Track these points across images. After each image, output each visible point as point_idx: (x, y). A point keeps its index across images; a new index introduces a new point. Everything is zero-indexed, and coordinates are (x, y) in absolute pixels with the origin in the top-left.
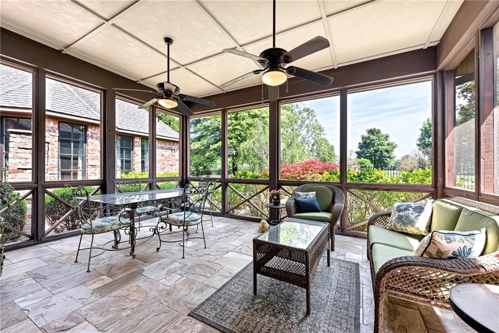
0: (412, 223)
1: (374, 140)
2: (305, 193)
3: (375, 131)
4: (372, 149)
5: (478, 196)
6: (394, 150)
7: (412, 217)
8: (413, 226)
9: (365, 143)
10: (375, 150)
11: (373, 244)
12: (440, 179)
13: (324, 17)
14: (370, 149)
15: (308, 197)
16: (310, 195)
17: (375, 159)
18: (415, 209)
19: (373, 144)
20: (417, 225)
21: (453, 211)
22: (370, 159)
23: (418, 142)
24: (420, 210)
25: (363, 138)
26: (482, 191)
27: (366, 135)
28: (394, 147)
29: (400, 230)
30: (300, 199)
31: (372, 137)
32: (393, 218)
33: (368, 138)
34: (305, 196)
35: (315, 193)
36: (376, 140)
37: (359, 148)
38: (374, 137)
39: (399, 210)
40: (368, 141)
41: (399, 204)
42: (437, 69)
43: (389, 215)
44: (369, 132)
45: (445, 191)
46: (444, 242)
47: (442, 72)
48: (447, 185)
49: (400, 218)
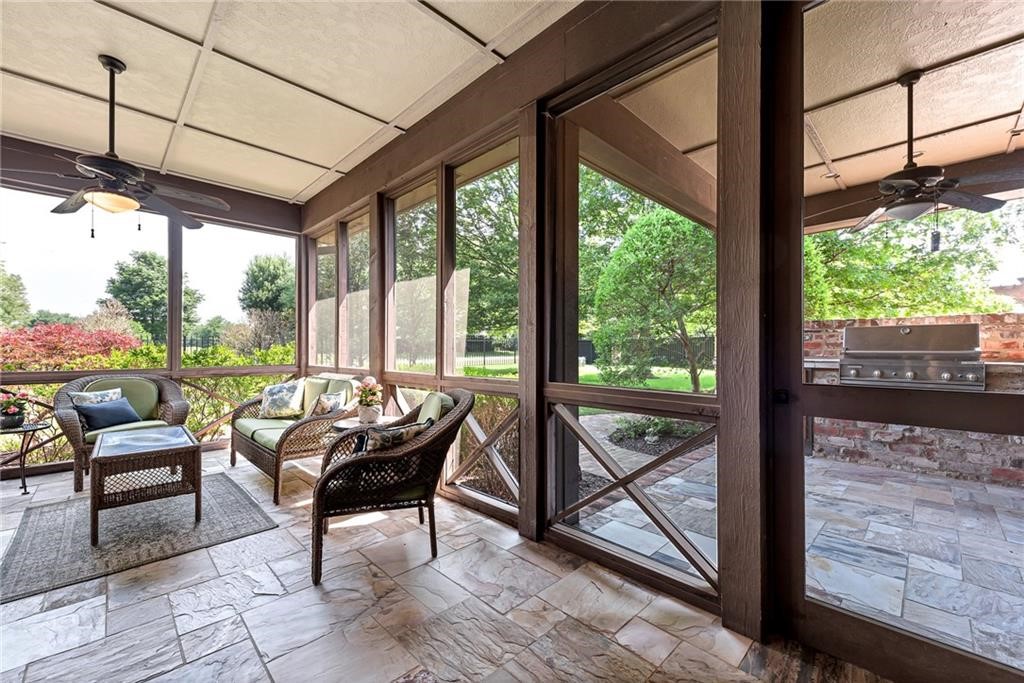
0: (286, 404)
1: (151, 280)
2: (97, 393)
3: (154, 259)
4: (147, 298)
5: (337, 370)
6: (198, 305)
7: (286, 398)
8: (288, 407)
9: (126, 282)
10: (154, 302)
11: (253, 433)
12: (304, 357)
13: (181, 122)
14: (142, 297)
15: (107, 399)
16: (110, 395)
17: (153, 320)
18: (289, 390)
19: (150, 287)
20: (291, 406)
21: (320, 384)
22: (142, 321)
23: (241, 295)
24: (293, 389)
25: (121, 269)
26: (340, 366)
27: (132, 264)
28: (198, 300)
29: (274, 416)
30: (86, 404)
31: (146, 271)
32: (266, 404)
33: (138, 272)
34: (100, 398)
35: (119, 390)
36: (157, 279)
37: (110, 292)
38: (151, 272)
39: (271, 393)
40: (138, 279)
41: (271, 387)
42: (301, 231)
43: (260, 402)
44: (138, 259)
45: (309, 370)
46: (326, 401)
47: (306, 236)
48: (310, 364)
49: (274, 402)
